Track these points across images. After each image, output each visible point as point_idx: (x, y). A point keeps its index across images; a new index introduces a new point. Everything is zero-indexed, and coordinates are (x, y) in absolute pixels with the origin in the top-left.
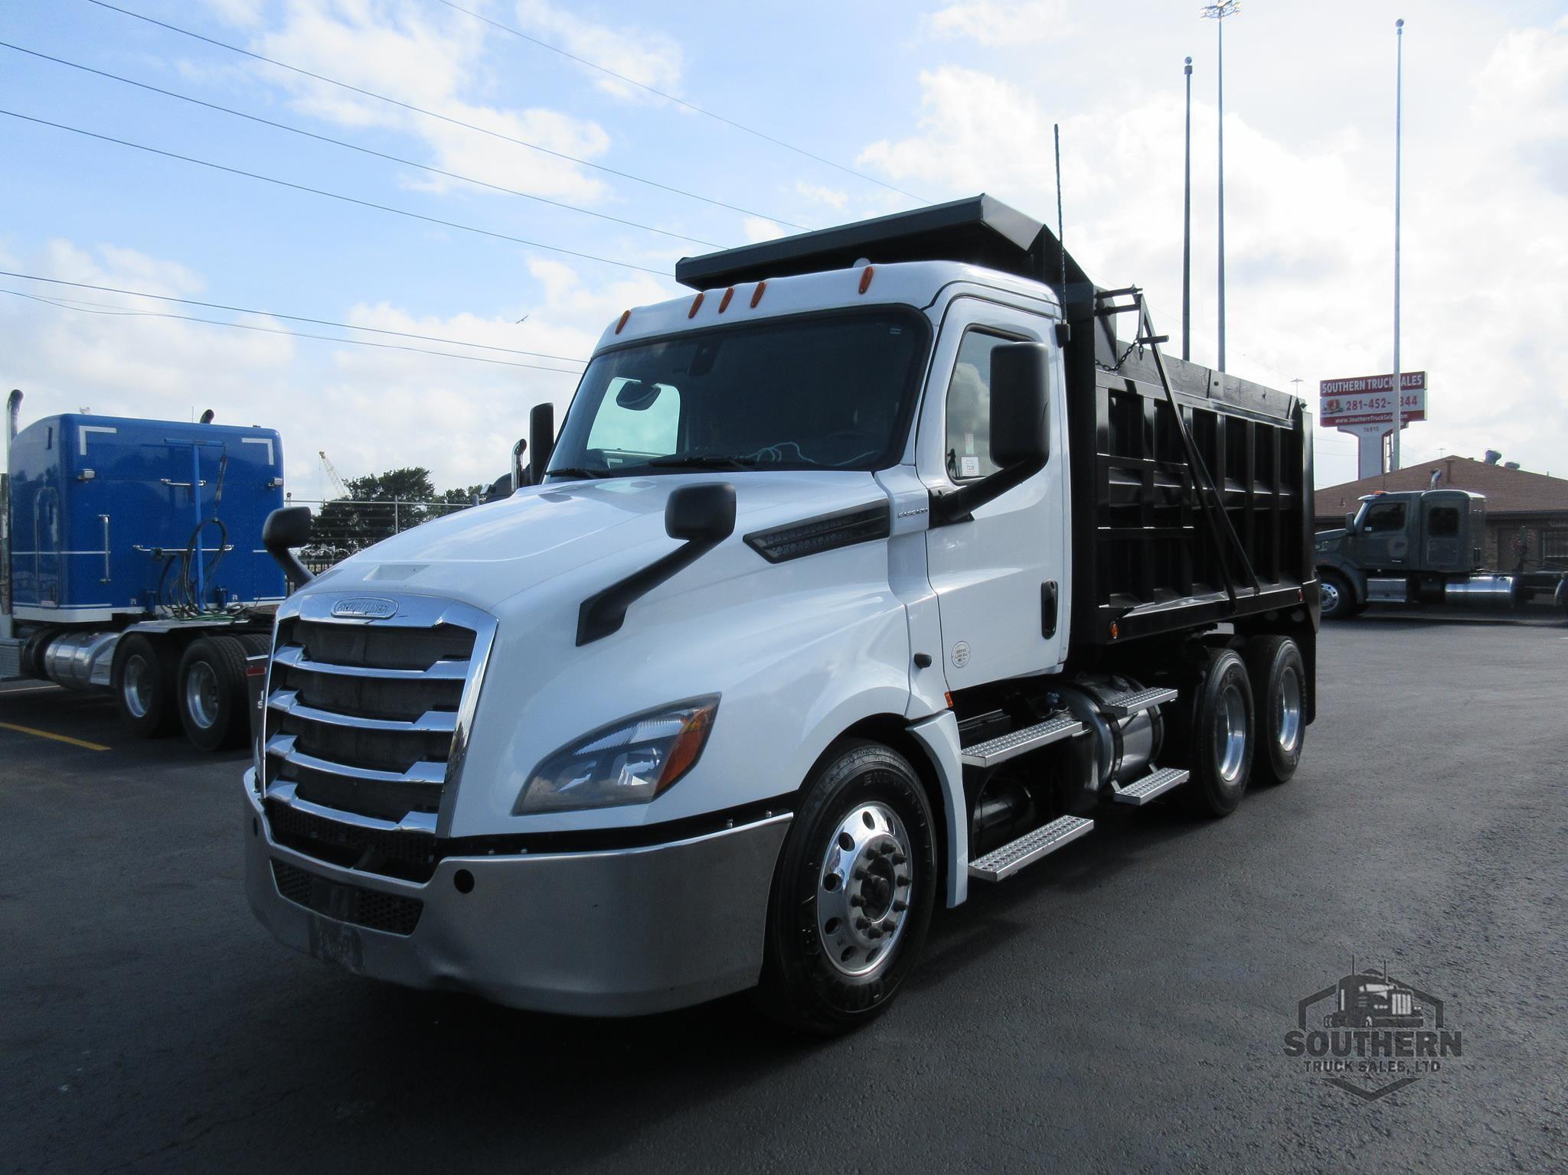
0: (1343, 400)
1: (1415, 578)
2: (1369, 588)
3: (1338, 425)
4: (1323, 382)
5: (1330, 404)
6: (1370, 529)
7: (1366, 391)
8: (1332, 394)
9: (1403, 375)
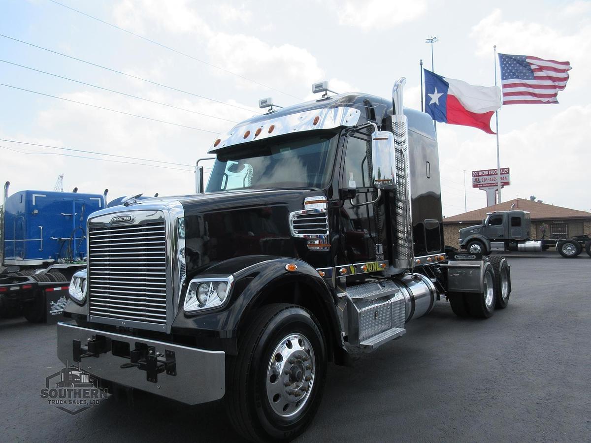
0: (480, 178)
1: (507, 242)
2: (491, 246)
3: (479, 187)
4: (473, 172)
5: (476, 180)
6: (490, 225)
7: (489, 175)
8: (476, 176)
9: (501, 169)
